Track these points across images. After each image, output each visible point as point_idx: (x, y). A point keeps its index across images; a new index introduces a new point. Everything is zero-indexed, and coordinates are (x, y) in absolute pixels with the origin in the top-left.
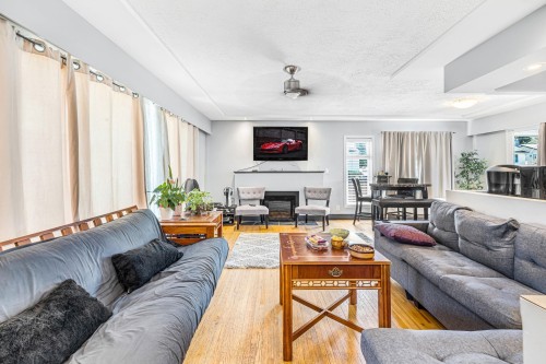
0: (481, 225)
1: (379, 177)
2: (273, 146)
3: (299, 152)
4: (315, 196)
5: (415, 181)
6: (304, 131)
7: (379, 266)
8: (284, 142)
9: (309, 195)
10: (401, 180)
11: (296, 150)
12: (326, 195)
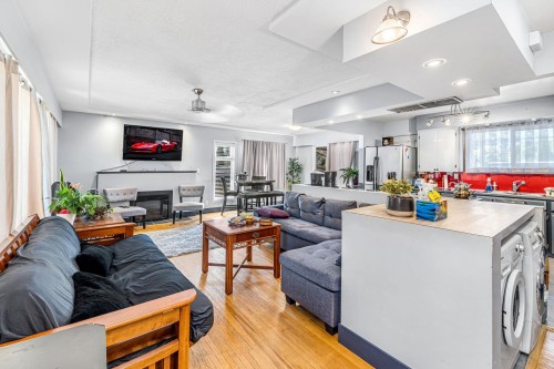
0: (311, 202)
1: (240, 176)
2: (145, 146)
3: (174, 153)
4: (189, 193)
5: (264, 178)
6: (179, 134)
7: (275, 228)
8: (158, 142)
9: (183, 193)
10: (254, 178)
11: (170, 151)
12: (199, 193)
